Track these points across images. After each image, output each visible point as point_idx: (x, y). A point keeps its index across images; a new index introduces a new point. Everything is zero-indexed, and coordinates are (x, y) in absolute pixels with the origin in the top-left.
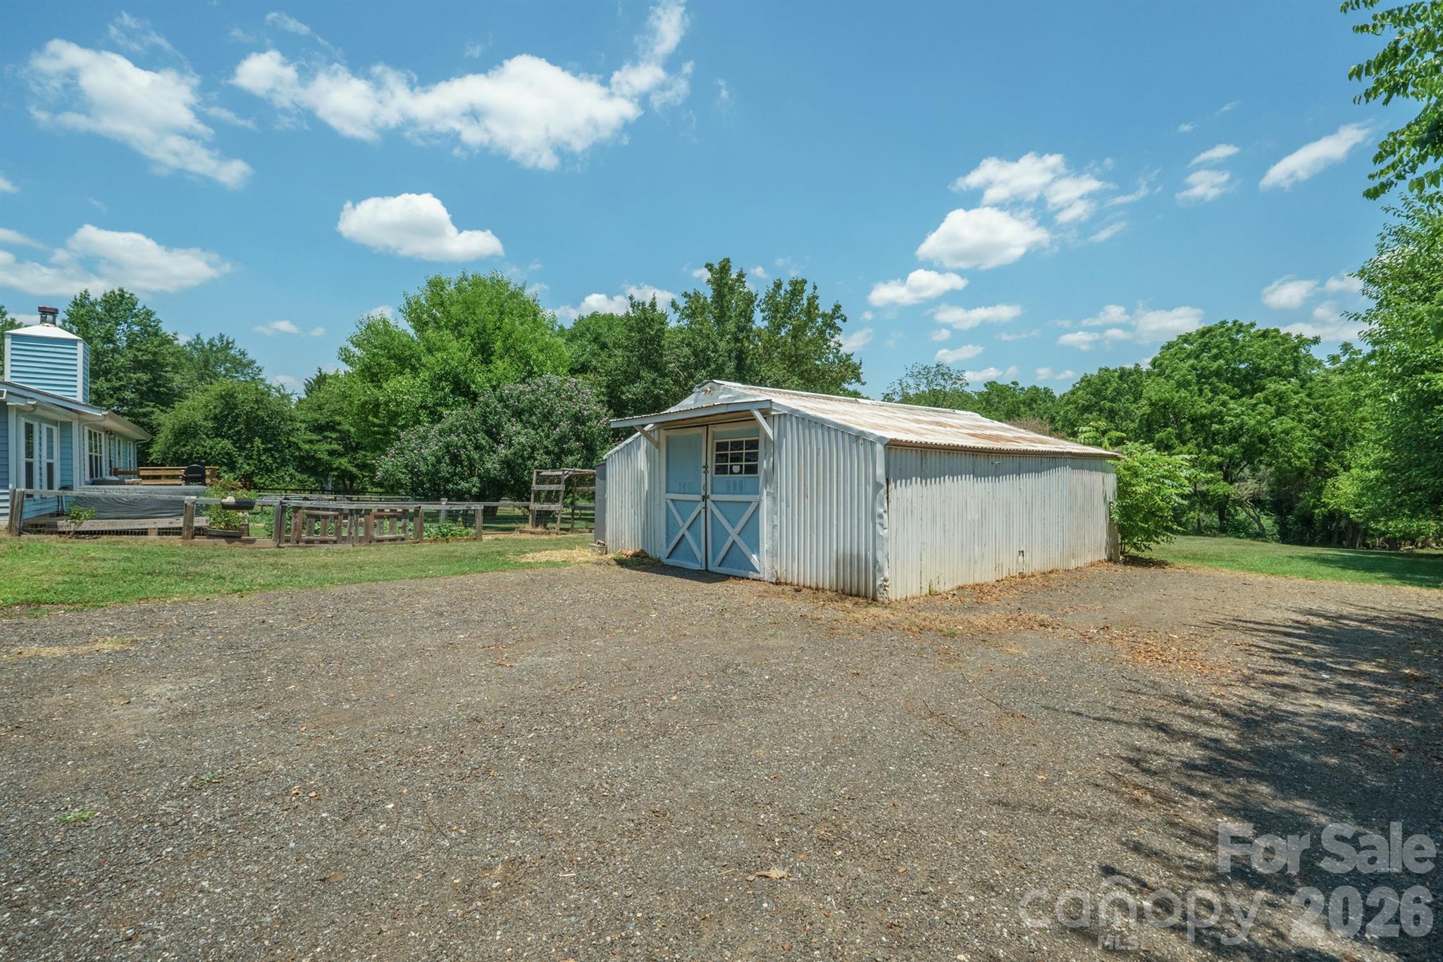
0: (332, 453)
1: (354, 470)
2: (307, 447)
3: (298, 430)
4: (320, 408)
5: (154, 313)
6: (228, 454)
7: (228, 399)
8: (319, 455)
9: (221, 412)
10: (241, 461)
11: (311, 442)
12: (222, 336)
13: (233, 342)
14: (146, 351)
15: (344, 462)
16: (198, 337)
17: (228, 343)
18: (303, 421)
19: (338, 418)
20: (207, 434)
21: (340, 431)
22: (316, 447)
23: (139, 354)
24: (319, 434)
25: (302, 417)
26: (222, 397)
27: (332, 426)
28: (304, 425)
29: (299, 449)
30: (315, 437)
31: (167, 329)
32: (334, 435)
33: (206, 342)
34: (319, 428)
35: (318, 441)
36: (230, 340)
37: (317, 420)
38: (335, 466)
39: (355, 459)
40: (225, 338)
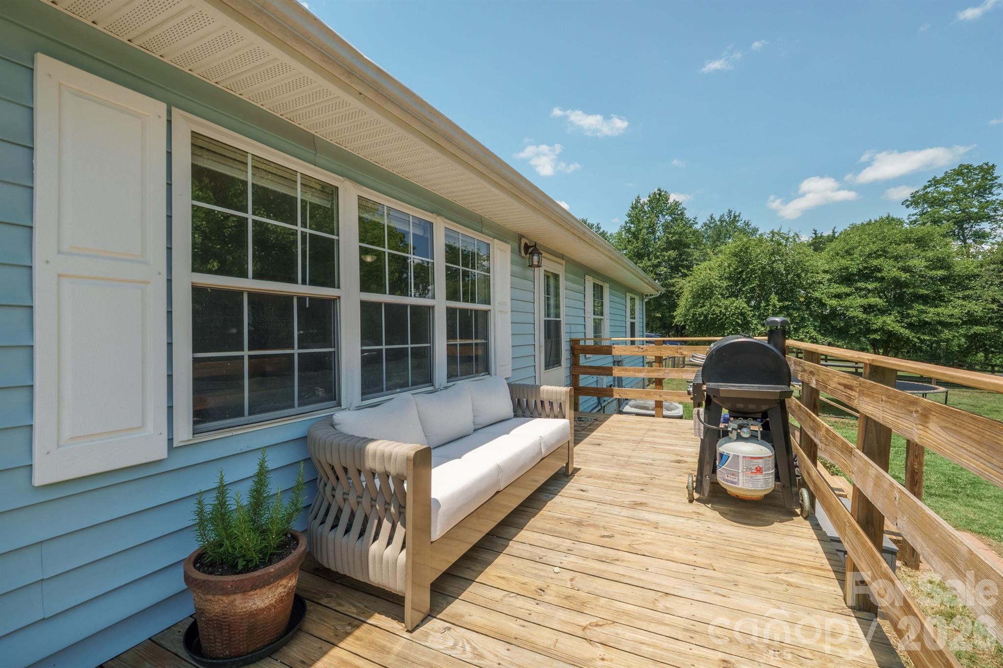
0: (868, 309)
1: (906, 332)
2: (834, 302)
3: (820, 283)
4: (848, 253)
5: (680, 204)
6: (742, 314)
7: (742, 256)
8: (851, 313)
9: (735, 269)
10: (755, 322)
11: (838, 296)
12: (730, 212)
13: (739, 216)
14: (674, 234)
15: (890, 322)
16: (712, 218)
17: (735, 217)
18: (825, 272)
19: (875, 262)
20: (722, 294)
21: (882, 279)
22: (847, 302)
23: (670, 236)
24: (849, 286)
25: (827, 267)
26: (735, 255)
27: (867, 274)
28: (828, 276)
29: (822, 305)
30: (844, 289)
31: (689, 215)
32: (871, 286)
33: (717, 219)
34: (847, 279)
35: (848, 295)
36: (737, 214)
37: (847, 268)
38: (875, 327)
39: (908, 316)
40: (733, 213)
